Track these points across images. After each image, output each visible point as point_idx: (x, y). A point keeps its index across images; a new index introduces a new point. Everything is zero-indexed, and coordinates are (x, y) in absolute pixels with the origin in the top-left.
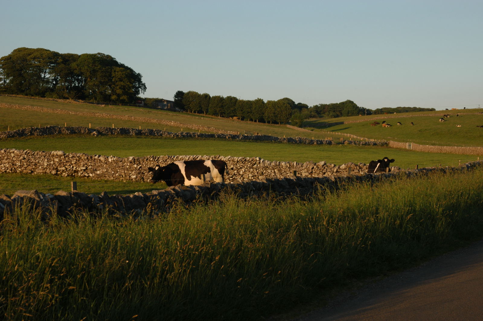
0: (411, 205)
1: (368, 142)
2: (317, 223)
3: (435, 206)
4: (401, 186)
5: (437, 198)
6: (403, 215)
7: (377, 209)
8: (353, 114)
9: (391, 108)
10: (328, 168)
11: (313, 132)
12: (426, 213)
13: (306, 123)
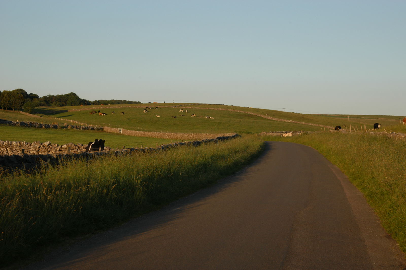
0: (116, 177)
1: (87, 127)
2: (38, 192)
3: (135, 179)
5: (137, 172)
6: (109, 185)
7: (89, 181)
8: (75, 104)
9: (106, 100)
10: (52, 147)
11: (42, 117)
12: (127, 184)
13: (36, 110)
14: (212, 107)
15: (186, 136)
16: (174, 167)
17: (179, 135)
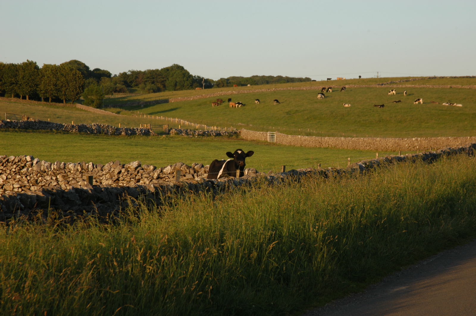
0: (275, 228)
1: (208, 131)
2: (126, 259)
3: (311, 229)
4: (259, 198)
5: (315, 216)
6: (263, 243)
7: (222, 235)
8: (182, 88)
9: (242, 78)
10: (144, 171)
11: (119, 115)
12: (298, 240)
13: (108, 101)
14: (457, 83)
15: (406, 143)
16: (389, 205)
17: (390, 142)
